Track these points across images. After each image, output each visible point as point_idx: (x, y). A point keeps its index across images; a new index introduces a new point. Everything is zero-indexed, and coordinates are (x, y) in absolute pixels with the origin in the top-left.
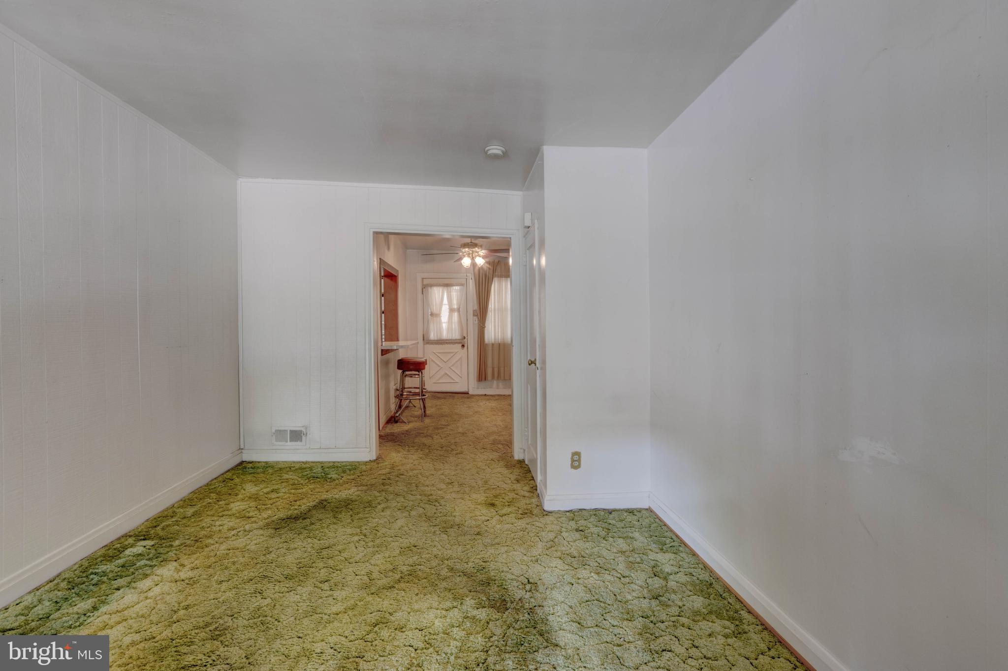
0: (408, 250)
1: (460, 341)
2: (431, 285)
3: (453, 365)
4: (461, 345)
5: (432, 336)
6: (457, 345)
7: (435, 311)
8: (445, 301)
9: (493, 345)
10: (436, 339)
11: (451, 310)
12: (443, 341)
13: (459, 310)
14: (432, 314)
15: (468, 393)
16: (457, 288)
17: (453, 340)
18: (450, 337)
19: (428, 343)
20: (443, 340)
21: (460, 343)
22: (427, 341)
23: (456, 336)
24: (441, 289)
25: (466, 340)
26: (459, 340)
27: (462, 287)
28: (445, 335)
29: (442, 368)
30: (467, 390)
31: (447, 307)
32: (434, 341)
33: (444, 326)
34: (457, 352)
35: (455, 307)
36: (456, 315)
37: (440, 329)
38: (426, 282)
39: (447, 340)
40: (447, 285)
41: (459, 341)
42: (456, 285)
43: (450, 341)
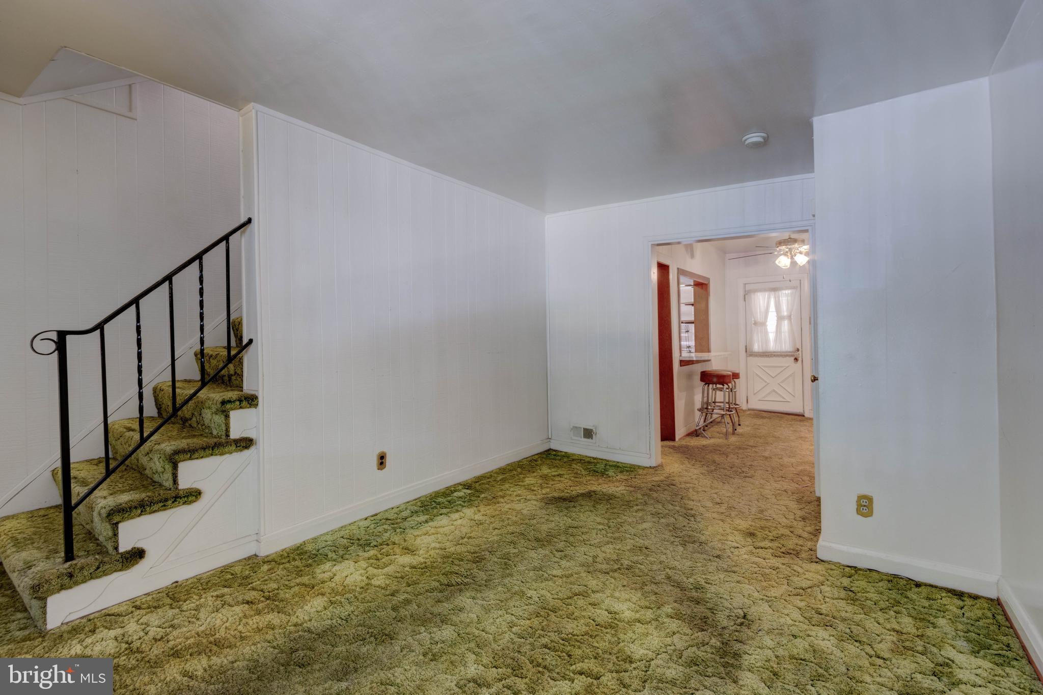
0: (727, 255)
1: (793, 354)
2: (755, 291)
3: (782, 382)
4: (793, 358)
5: (756, 348)
6: (787, 358)
7: (759, 318)
8: (772, 308)
10: (761, 350)
11: (780, 318)
12: (770, 354)
13: (789, 317)
14: (755, 323)
15: (804, 416)
16: (788, 292)
17: (783, 352)
18: (778, 349)
19: (751, 355)
20: (771, 352)
21: (792, 356)
22: (749, 353)
23: (786, 347)
24: (767, 294)
25: (800, 352)
26: (789, 352)
27: (794, 291)
28: (772, 346)
29: (768, 384)
30: (802, 411)
31: (775, 314)
32: (759, 353)
33: (772, 336)
34: (788, 367)
35: (785, 313)
36: (786, 323)
37: (767, 341)
38: (748, 287)
39: (774, 352)
40: (775, 290)
41: (790, 354)
42: (787, 288)
43: (779, 354)
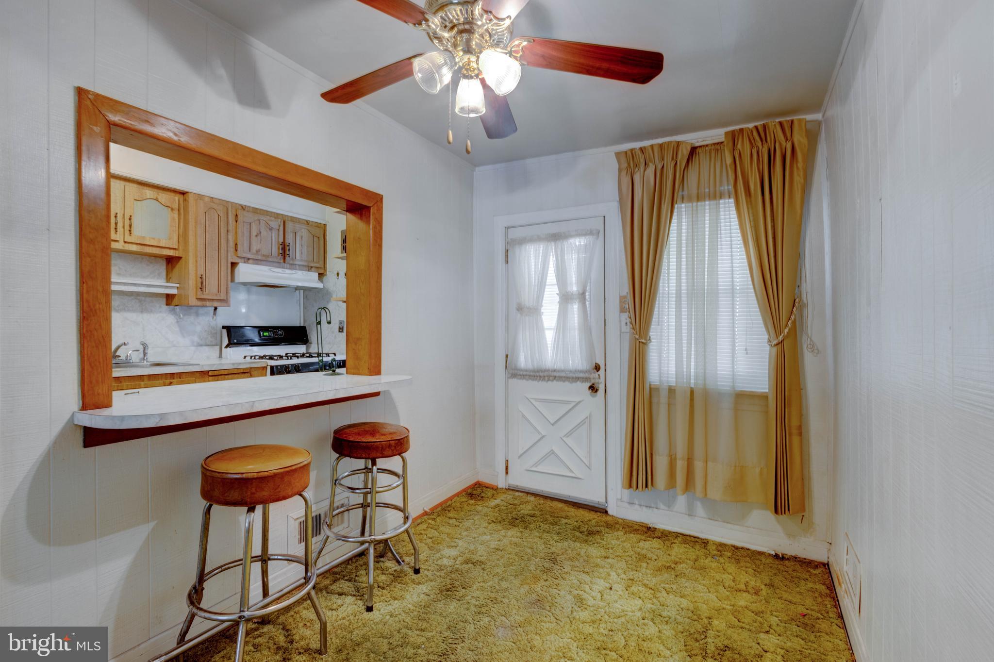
0: (477, 169)
1: (587, 375)
2: (522, 241)
3: (568, 435)
4: (588, 385)
5: (523, 361)
6: (578, 383)
7: (527, 299)
8: (551, 278)
9: (671, 391)
10: (530, 366)
11: (565, 298)
12: (545, 374)
13: (582, 295)
14: (520, 308)
15: (606, 512)
16: (578, 242)
17: (570, 372)
18: (559, 365)
19: (514, 376)
20: (548, 371)
21: (586, 380)
22: (514, 373)
23: (577, 361)
24: (541, 247)
25: (602, 372)
26: (581, 372)
27: (590, 238)
28: (550, 358)
29: (543, 437)
30: (602, 500)
31: (556, 290)
32: (526, 371)
33: (550, 336)
34: (580, 402)
35: (574, 288)
36: (575, 308)
38: (514, 234)
39: (555, 371)
40: (556, 237)
41: (582, 375)
42: (579, 234)
43: (563, 374)
